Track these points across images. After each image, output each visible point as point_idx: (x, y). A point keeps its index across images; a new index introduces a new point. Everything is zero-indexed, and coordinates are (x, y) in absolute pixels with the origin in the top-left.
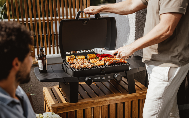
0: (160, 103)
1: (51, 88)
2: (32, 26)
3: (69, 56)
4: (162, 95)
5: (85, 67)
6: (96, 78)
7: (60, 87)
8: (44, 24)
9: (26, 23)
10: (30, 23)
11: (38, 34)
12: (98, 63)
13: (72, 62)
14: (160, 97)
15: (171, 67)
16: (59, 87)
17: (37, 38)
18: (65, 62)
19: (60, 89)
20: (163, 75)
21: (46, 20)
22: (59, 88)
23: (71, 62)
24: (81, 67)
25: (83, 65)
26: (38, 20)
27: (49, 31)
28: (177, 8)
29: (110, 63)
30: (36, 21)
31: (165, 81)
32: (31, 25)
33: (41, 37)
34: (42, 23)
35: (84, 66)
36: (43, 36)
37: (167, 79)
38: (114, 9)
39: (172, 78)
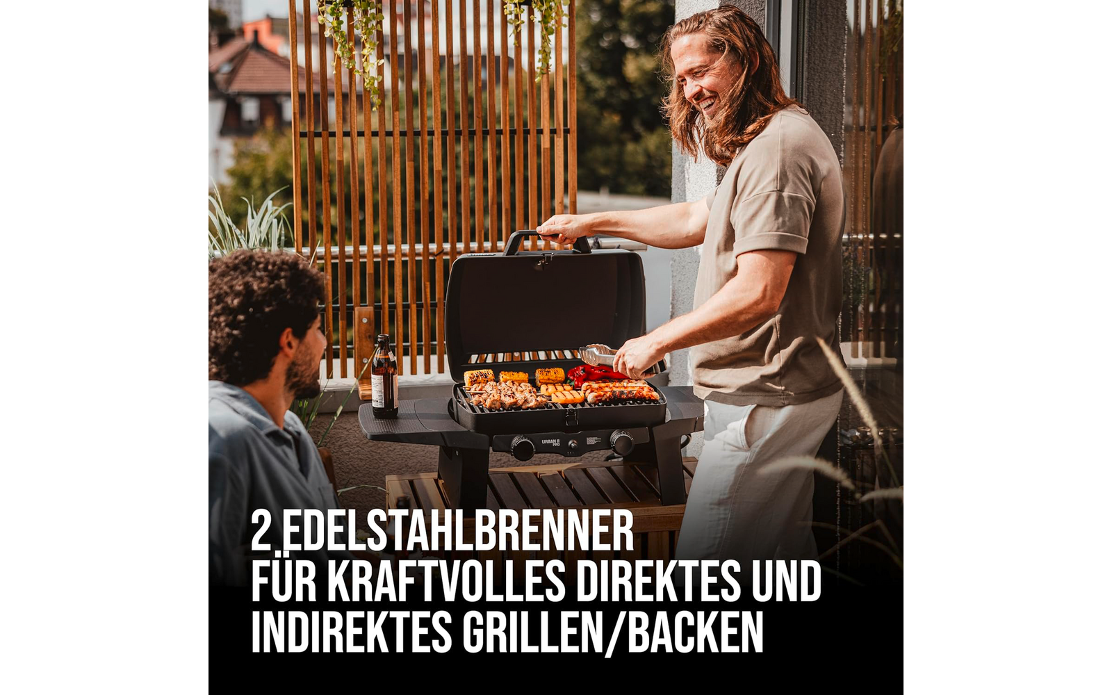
0: (725, 519)
1: (411, 478)
2: (372, 271)
3: (475, 372)
4: (727, 491)
5: (515, 403)
6: (549, 442)
7: (439, 477)
8: (412, 267)
9: (351, 260)
10: (365, 262)
11: (389, 302)
12: (561, 395)
13: (481, 390)
14: (722, 497)
15: (759, 406)
16: (436, 477)
17: (384, 313)
18: (459, 391)
19: (441, 482)
20: (734, 429)
21: (419, 255)
22: (436, 481)
23: (478, 389)
24: (502, 404)
25: (508, 398)
26: (394, 251)
27: (428, 290)
28: (776, 235)
29: (600, 396)
30: (385, 254)
31: (739, 449)
32: (370, 270)
33: (400, 310)
34: (405, 263)
35: (512, 400)
36: (406, 307)
37: (744, 442)
38: (635, 226)
39: (761, 442)
